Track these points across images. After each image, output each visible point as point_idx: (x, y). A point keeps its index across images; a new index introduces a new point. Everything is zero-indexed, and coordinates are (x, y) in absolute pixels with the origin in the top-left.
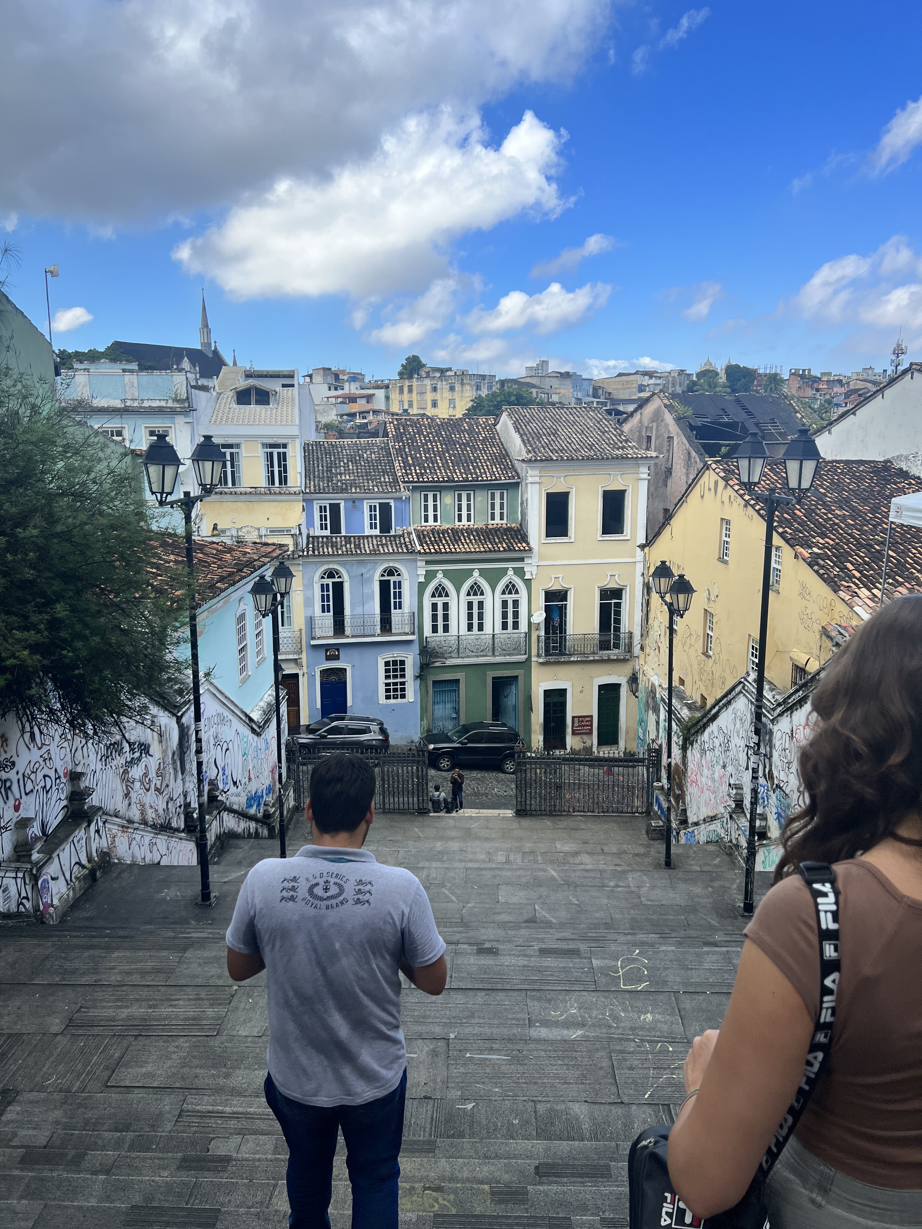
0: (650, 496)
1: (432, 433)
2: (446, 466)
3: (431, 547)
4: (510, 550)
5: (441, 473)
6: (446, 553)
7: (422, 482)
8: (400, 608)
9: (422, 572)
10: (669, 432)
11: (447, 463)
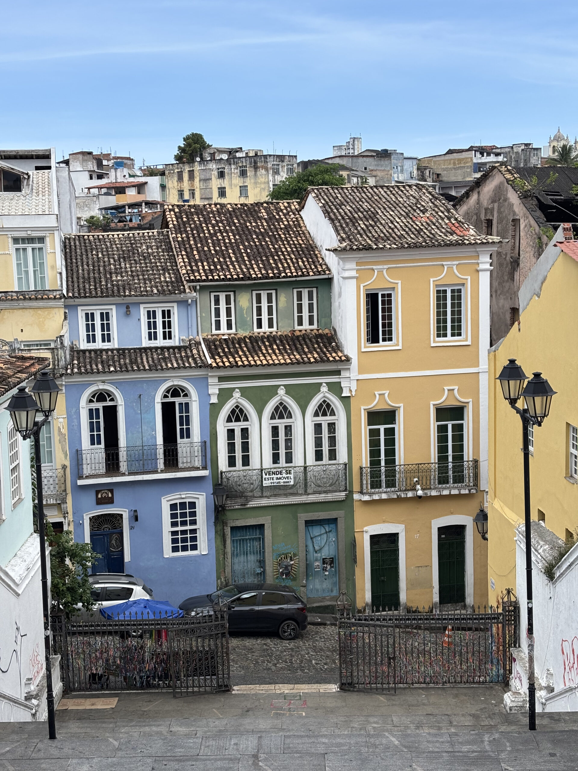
0: (494, 293)
1: (222, 222)
2: (240, 261)
3: (225, 360)
4: (322, 361)
5: (235, 269)
6: (244, 366)
7: (211, 280)
8: (188, 436)
9: (214, 390)
10: (514, 213)
11: (243, 257)
